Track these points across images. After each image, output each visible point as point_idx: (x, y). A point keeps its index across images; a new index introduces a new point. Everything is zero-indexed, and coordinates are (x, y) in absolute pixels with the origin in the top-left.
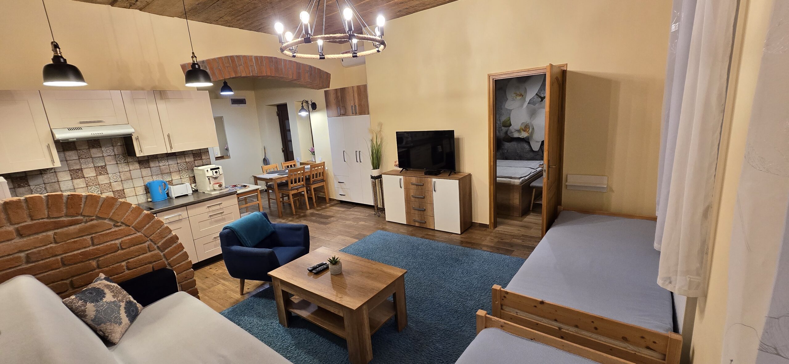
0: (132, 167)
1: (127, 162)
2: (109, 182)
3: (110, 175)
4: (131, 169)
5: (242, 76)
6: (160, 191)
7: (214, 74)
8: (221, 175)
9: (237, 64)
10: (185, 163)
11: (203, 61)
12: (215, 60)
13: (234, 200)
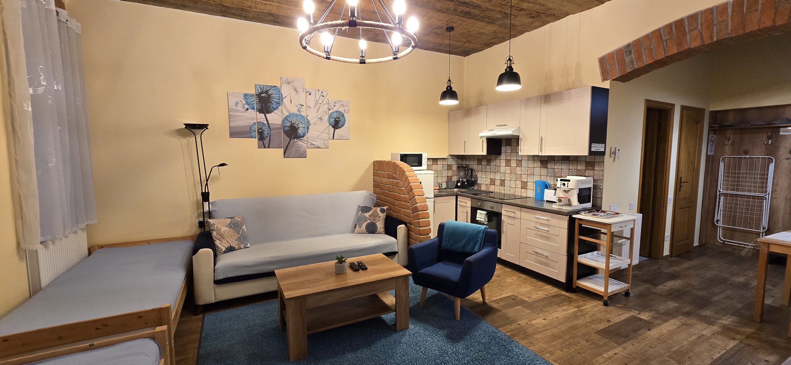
0: (536, 165)
1: (534, 160)
2: (521, 173)
3: (523, 168)
4: (535, 166)
5: (692, 47)
6: (539, 191)
7: (639, 58)
8: (572, 189)
9: (687, 30)
10: (576, 171)
11: (629, 45)
12: (647, 37)
13: (564, 223)
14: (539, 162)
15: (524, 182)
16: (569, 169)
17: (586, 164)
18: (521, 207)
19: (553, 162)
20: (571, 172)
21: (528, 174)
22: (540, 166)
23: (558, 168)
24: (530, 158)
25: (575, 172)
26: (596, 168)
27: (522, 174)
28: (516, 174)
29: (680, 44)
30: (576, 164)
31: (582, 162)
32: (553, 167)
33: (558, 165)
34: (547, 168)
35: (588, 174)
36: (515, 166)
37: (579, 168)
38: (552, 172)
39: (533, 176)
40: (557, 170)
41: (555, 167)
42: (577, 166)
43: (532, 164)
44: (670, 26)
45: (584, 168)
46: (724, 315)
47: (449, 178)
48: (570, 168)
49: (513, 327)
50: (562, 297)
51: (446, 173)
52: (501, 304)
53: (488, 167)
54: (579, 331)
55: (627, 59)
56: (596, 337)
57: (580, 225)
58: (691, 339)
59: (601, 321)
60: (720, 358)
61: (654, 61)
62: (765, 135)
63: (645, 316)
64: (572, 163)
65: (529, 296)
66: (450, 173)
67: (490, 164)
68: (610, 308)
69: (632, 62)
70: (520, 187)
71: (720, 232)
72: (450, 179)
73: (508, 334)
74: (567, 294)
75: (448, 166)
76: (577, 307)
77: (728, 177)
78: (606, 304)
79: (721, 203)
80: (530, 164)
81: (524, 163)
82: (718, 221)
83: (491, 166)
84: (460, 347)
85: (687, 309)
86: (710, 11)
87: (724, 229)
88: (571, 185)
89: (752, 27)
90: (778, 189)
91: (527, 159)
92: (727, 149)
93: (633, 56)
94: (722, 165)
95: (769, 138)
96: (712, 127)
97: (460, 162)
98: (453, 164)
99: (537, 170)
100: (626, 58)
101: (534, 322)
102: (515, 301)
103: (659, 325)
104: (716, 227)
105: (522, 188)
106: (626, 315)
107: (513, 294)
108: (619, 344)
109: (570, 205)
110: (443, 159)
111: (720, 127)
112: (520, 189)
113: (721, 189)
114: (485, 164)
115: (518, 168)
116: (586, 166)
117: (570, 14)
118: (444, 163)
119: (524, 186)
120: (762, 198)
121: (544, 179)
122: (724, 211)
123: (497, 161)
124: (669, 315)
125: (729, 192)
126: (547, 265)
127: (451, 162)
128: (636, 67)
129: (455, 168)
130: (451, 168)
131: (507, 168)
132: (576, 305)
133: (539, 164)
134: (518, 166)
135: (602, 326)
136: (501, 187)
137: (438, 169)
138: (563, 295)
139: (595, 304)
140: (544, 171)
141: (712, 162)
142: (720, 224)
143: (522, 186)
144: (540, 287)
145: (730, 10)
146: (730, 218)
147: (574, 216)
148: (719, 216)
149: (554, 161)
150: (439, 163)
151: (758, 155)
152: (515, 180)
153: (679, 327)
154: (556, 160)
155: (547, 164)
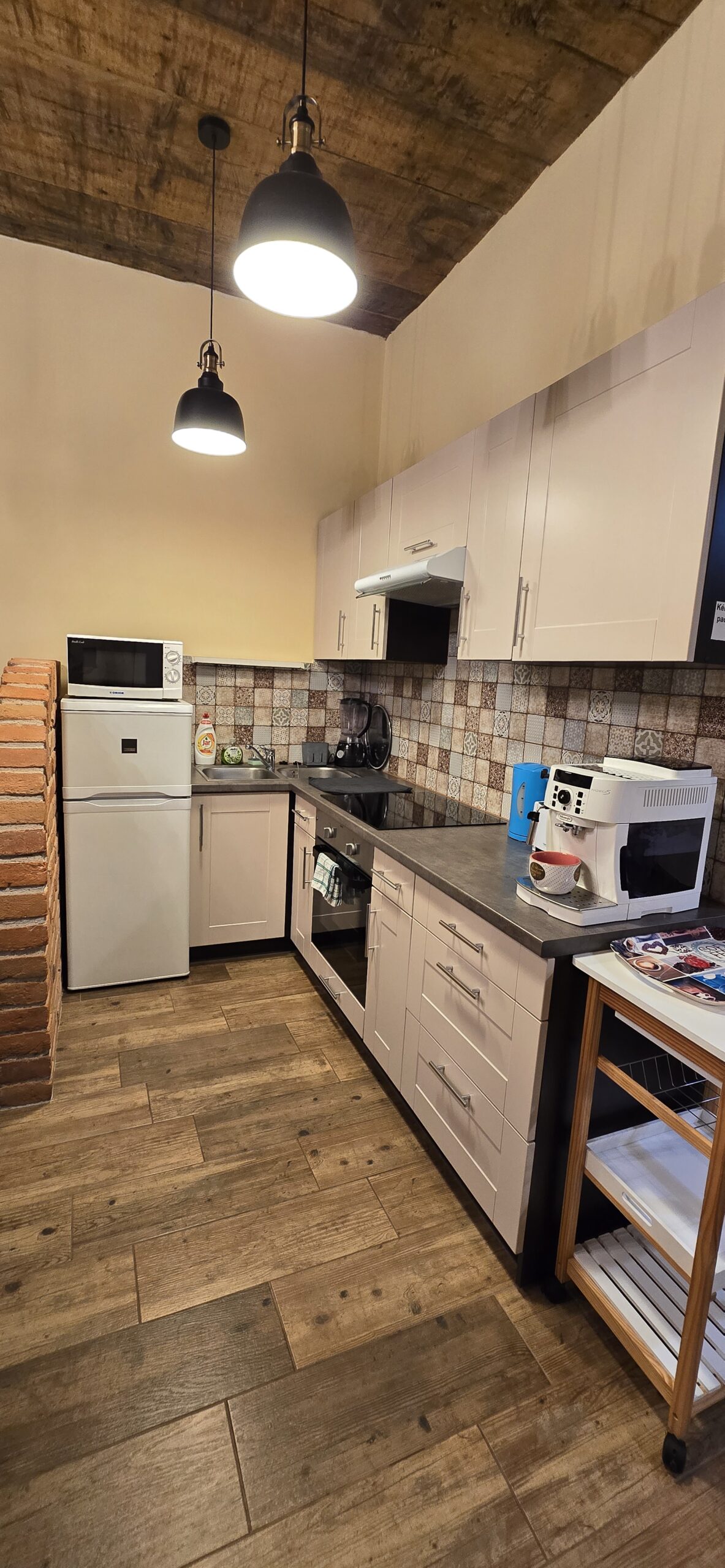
0: (532, 705)
1: (529, 684)
2: (490, 733)
3: (497, 714)
4: (530, 709)
6: (520, 805)
8: (598, 824)
10: (660, 736)
13: (532, 985)
14: (541, 689)
15: (496, 764)
16: (637, 728)
17: (702, 708)
18: (415, 873)
19: (586, 693)
20: (643, 738)
21: (508, 738)
22: (544, 708)
23: (598, 722)
25: (656, 741)
27: (492, 736)
28: (478, 733)
30: (662, 709)
31: (685, 699)
32: (582, 715)
33: (600, 706)
34: (565, 718)
35: (706, 754)
36: (479, 704)
37: (670, 723)
38: (578, 736)
39: (521, 744)
40: (593, 728)
41: (592, 719)
42: (666, 717)
45: (693, 725)
47: (314, 736)
48: (641, 724)
51: (302, 718)
53: (415, 703)
64: (650, 703)
66: (319, 718)
67: (420, 695)
70: (486, 780)
72: (319, 736)
75: (312, 695)
81: (500, 696)
83: (423, 702)
88: (593, 804)
91: (506, 676)
97: (355, 684)
98: (330, 689)
99: (536, 723)
105: (489, 786)
109: (585, 898)
110: (293, 671)
112: (485, 790)
114: (410, 694)
115: (485, 714)
116: (700, 719)
118: (297, 684)
119: (496, 778)
123: (437, 684)
127: (321, 681)
129: (334, 702)
130: (324, 702)
131: (460, 710)
133: (541, 701)
134: (485, 705)
136: (441, 776)
137: (276, 703)
140: (554, 729)
143: (490, 778)
147: (578, 962)
149: (590, 689)
150: (277, 683)
152: (475, 754)
154: (595, 685)
155: (567, 700)
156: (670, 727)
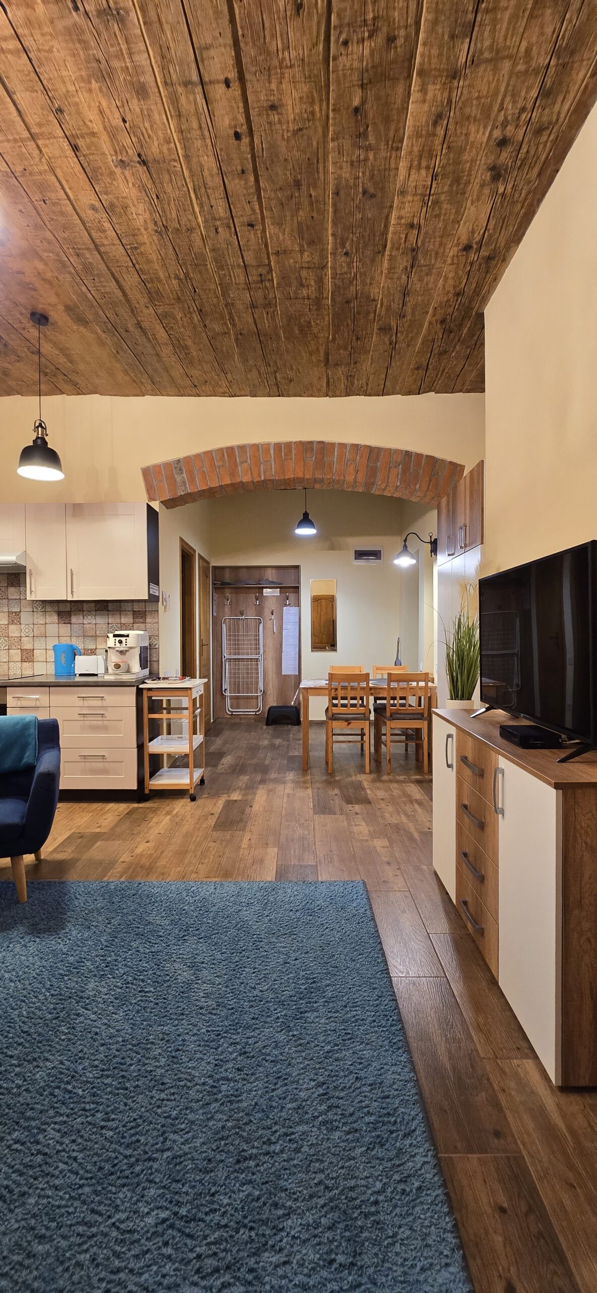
0: (48, 620)
1: (45, 610)
2: (19, 635)
3: (23, 626)
4: (47, 622)
5: (244, 481)
6: (63, 660)
7: (192, 480)
8: (131, 648)
9: (238, 461)
10: (119, 625)
11: (179, 461)
12: (198, 456)
13: (129, 698)
14: (54, 613)
15: (26, 650)
16: (109, 624)
17: (134, 614)
18: (49, 687)
19: (81, 613)
20: (112, 627)
21: (34, 637)
22: (56, 621)
23: (90, 623)
24: (36, 608)
26: (148, 620)
27: (21, 637)
28: (8, 637)
29: (233, 474)
30: (118, 616)
31: (127, 612)
32: (81, 621)
33: (89, 617)
34: (71, 624)
36: (7, 623)
37: (123, 621)
38: (79, 630)
39: (44, 638)
40: (88, 626)
41: (85, 622)
42: (120, 618)
43: (42, 618)
44: (220, 451)
45: (131, 618)
46: (285, 773)
48: (110, 622)
49: (119, 868)
50: (140, 810)
52: (70, 851)
54: (197, 837)
55: (178, 478)
56: (216, 834)
57: (150, 698)
58: (285, 800)
59: (205, 817)
60: (314, 806)
61: (207, 487)
62: (253, 596)
63: (236, 796)
64: (114, 614)
65: (99, 825)
68: (199, 802)
69: (184, 482)
70: (19, 659)
71: (228, 702)
73: (122, 879)
74: (141, 805)
76: (168, 813)
77: (230, 640)
78: (193, 799)
79: (227, 670)
80: (37, 618)
81: (25, 617)
82: (225, 690)
84: (74, 932)
85: (259, 778)
86: (255, 447)
87: (232, 698)
88: (131, 642)
89: (290, 475)
90: (267, 649)
91: (31, 610)
92: (227, 609)
93: (184, 475)
94: (224, 626)
95: (257, 599)
96: (215, 584)
99: (52, 628)
100: (176, 476)
101: (139, 851)
102: (85, 840)
103: (254, 799)
104: (223, 697)
105: (22, 661)
106: (221, 802)
107: (72, 831)
108: (244, 830)
109: (128, 671)
111: (221, 584)
112: (19, 664)
113: (226, 655)
115: (12, 628)
116: (134, 618)
117: (96, 393)
119: (28, 656)
120: (257, 660)
121: (65, 641)
122: (230, 678)
124: (250, 788)
125: (233, 657)
126: (105, 771)
128: (189, 491)
132: (164, 812)
133: (55, 618)
134: (11, 623)
135: (212, 821)
138: (138, 808)
139: (182, 803)
140: (65, 629)
141: (217, 622)
142: (228, 694)
143: (22, 658)
144: (101, 810)
145: (272, 451)
146: (236, 687)
147: (141, 686)
148: (226, 686)
149: (83, 611)
151: (251, 616)
152: (7, 648)
153: (268, 795)
154: (85, 609)
155: (70, 616)
156: (123, 622)
